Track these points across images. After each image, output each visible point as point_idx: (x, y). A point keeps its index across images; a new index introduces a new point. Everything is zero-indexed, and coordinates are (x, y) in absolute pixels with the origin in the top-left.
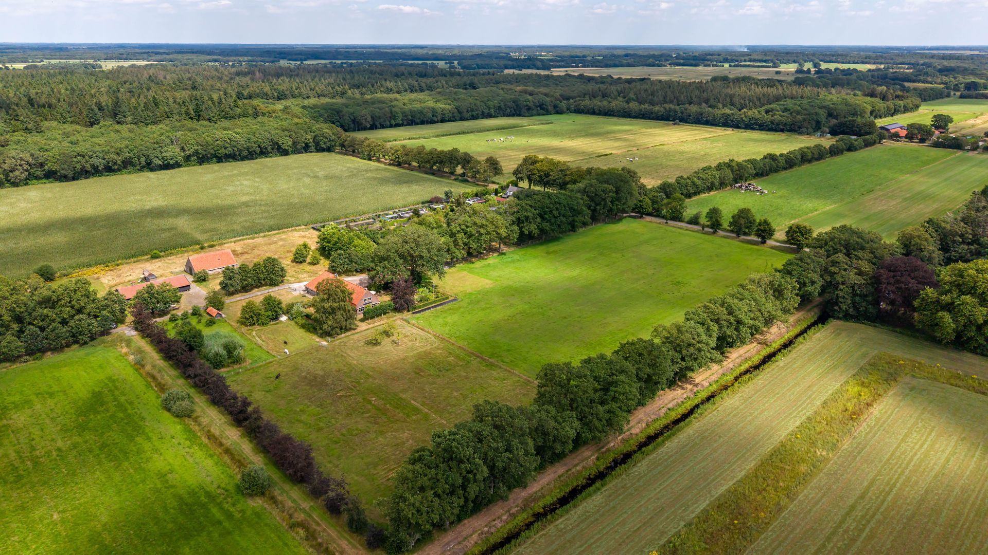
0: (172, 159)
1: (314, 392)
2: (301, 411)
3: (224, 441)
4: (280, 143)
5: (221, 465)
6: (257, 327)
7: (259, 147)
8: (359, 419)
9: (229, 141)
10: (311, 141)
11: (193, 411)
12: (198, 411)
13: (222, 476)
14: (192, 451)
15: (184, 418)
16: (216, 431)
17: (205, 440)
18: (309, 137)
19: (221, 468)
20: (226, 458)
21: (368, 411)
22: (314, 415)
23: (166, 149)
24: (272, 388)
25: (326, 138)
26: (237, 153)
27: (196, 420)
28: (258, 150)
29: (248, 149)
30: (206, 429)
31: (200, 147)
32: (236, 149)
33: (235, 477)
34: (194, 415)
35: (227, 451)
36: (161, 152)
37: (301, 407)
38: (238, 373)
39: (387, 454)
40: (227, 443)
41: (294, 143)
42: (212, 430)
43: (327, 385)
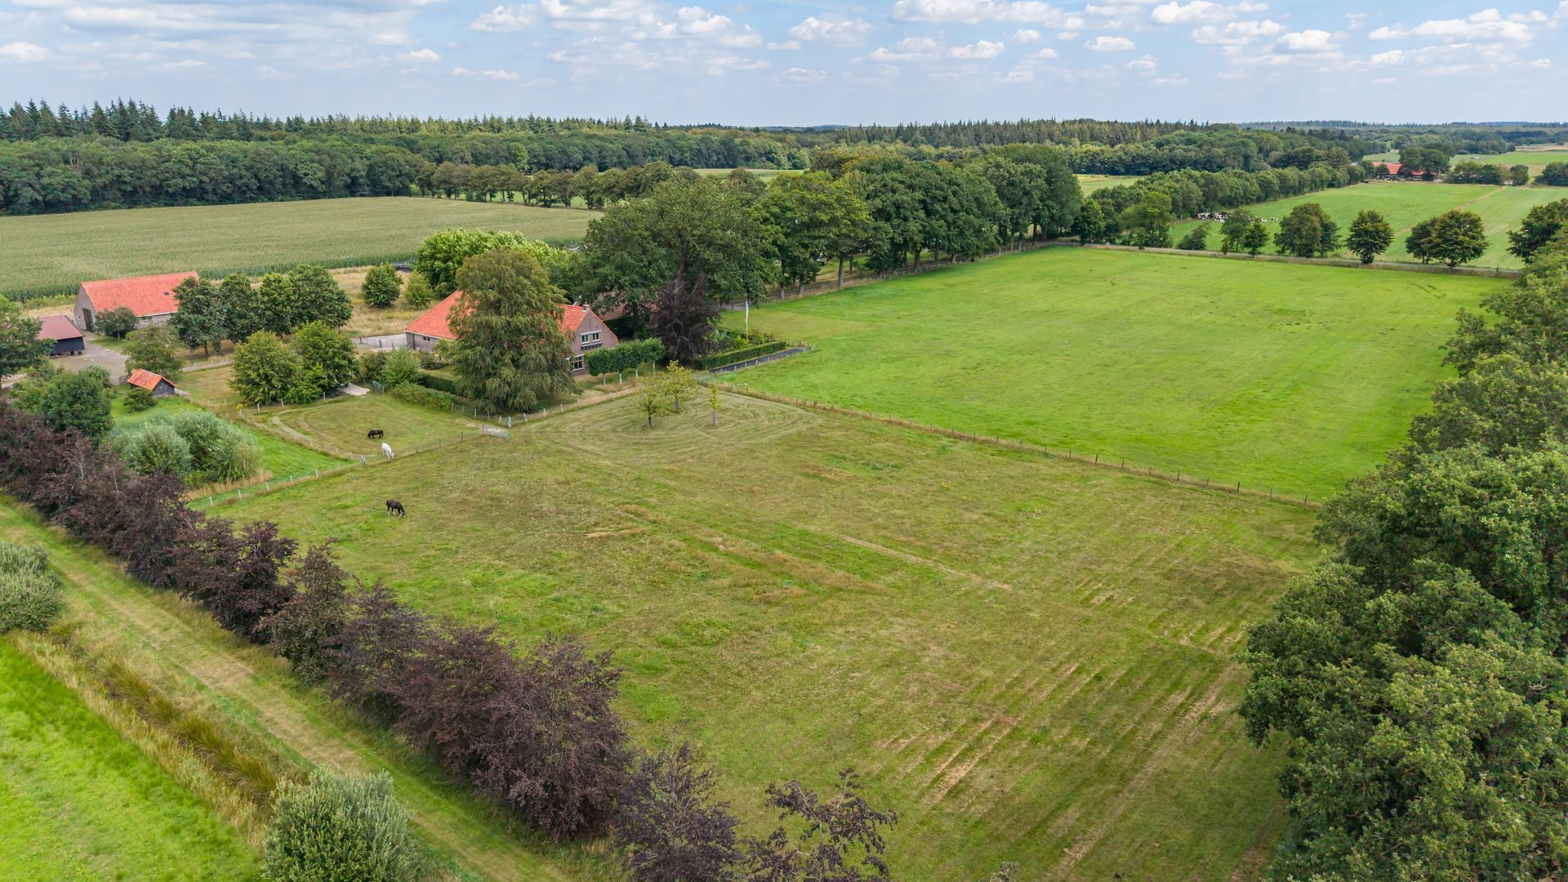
0: (63, 191)
1: (507, 534)
2: (476, 583)
3: (181, 700)
4: (300, 173)
5: (168, 796)
6: (283, 409)
7: (256, 177)
8: (700, 596)
9: (190, 163)
10: (364, 173)
11: (54, 609)
12: (77, 606)
13: (173, 846)
14: (32, 747)
15: (13, 634)
16: (145, 665)
17: (97, 703)
18: (360, 166)
19: (166, 807)
20: (192, 768)
21: (724, 571)
22: (533, 594)
23: (49, 169)
24: (356, 532)
25: (393, 170)
26: (210, 188)
27: (64, 638)
28: (254, 184)
29: (231, 180)
30: (104, 664)
31: (126, 171)
32: (205, 179)
33: (238, 843)
34: (64, 620)
35: (195, 736)
36: (39, 176)
37: (477, 573)
38: (231, 502)
39: (874, 694)
40: (195, 704)
41: (329, 174)
42: (130, 666)
43: (540, 515)
